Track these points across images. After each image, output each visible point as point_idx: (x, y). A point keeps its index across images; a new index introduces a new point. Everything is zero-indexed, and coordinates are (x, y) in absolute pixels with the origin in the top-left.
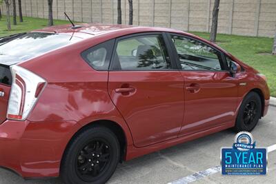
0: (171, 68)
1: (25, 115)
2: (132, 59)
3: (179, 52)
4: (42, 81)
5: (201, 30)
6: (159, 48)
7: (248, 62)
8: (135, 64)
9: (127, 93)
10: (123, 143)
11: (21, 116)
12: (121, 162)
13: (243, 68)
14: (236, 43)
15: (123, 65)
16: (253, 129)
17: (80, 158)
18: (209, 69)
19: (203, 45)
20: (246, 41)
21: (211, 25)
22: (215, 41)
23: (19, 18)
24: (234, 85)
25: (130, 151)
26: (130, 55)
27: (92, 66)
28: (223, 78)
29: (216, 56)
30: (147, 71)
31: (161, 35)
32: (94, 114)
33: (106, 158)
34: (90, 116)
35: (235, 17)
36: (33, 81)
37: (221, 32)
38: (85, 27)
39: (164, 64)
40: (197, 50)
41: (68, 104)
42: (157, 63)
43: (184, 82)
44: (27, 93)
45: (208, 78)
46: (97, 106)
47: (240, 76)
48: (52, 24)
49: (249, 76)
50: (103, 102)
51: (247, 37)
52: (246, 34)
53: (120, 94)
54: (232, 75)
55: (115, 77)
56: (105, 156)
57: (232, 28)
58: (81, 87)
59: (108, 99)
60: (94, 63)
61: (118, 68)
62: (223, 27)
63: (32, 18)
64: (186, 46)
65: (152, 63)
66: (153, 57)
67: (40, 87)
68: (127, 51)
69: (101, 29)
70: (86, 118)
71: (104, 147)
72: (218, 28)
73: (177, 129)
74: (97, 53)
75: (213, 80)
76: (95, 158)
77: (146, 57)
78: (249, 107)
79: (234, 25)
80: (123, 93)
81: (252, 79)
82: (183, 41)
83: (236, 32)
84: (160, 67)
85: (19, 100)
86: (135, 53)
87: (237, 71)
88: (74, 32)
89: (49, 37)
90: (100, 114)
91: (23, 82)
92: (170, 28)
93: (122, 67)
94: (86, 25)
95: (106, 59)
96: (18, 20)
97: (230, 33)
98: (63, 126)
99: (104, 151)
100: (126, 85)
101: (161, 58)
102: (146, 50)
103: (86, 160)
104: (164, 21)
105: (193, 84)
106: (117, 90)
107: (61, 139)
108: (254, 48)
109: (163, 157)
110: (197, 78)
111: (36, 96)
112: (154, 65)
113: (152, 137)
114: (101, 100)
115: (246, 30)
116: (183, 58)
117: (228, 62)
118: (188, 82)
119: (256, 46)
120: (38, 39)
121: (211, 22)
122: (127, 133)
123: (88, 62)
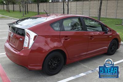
0: (83, 30)
1: (30, 47)
2: (68, 27)
3: (86, 24)
4: (36, 35)
5: (94, 16)
6: (79, 23)
7: (113, 28)
8: (70, 29)
9: (67, 39)
10: (65, 58)
11: (28, 48)
12: (64, 65)
13: (111, 30)
14: (108, 21)
15: (66, 29)
16: (114, 53)
17: (49, 63)
18: (97, 31)
19: (95, 22)
20: (111, 20)
21: (98, 14)
22: (100, 20)
23: (27, 12)
24: (107, 37)
25: (68, 61)
26: (68, 25)
27: (54, 29)
28: (103, 34)
29: (100, 26)
30: (74, 31)
31: (80, 18)
32: (55, 47)
33: (59, 63)
34: (53, 48)
35: (107, 11)
36: (33, 35)
37: (102, 17)
38: (51, 15)
39: (81, 29)
40: (93, 24)
41: (45, 43)
42: (78, 28)
43: (88, 35)
44: (30, 39)
45: (97, 34)
46: (55, 44)
47: (109, 33)
48: (39, 14)
49: (113, 33)
50: (58, 42)
51: (112, 19)
52: (111, 18)
53: (64, 40)
54: (106, 33)
55: (63, 34)
56: (58, 63)
57: (106, 15)
58: (50, 37)
59: (60, 41)
60: (55, 28)
61: (64, 30)
62: (103, 15)
63: (32, 12)
64: (89, 22)
65: (76, 28)
66: (76, 26)
67: (35, 37)
68: (66, 24)
69: (57, 16)
70: (52, 48)
71: (58, 59)
72: (101, 15)
73: (86, 53)
74: (56, 25)
75: (99, 35)
76: (55, 63)
77: (74, 26)
78: (113, 45)
79: (107, 14)
80: (65, 39)
81: (114, 35)
82: (88, 20)
83: (108, 17)
84: (79, 30)
85: (28, 42)
86: (70, 25)
87: (108, 32)
88: (47, 17)
89: (38, 19)
90: (57, 47)
91: (29, 35)
92: (83, 15)
93: (65, 30)
94: (51, 14)
95: (59, 27)
96: (27, 13)
97: (105, 17)
98: (43, 51)
99: (58, 61)
100: (66, 36)
101: (80, 26)
102: (74, 23)
103: (52, 64)
104: (80, 13)
105: (92, 36)
106: (63, 38)
107: (43, 56)
108: (115, 23)
109: (80, 63)
110: (93, 34)
111: (34, 40)
112: (77, 29)
113: (76, 56)
114: (57, 42)
115: (112, 16)
116: (88, 26)
117: (105, 28)
118: (90, 36)
119: (116, 22)
120: (34, 19)
121: (98, 13)
122: (67, 54)
123: (53, 28)
